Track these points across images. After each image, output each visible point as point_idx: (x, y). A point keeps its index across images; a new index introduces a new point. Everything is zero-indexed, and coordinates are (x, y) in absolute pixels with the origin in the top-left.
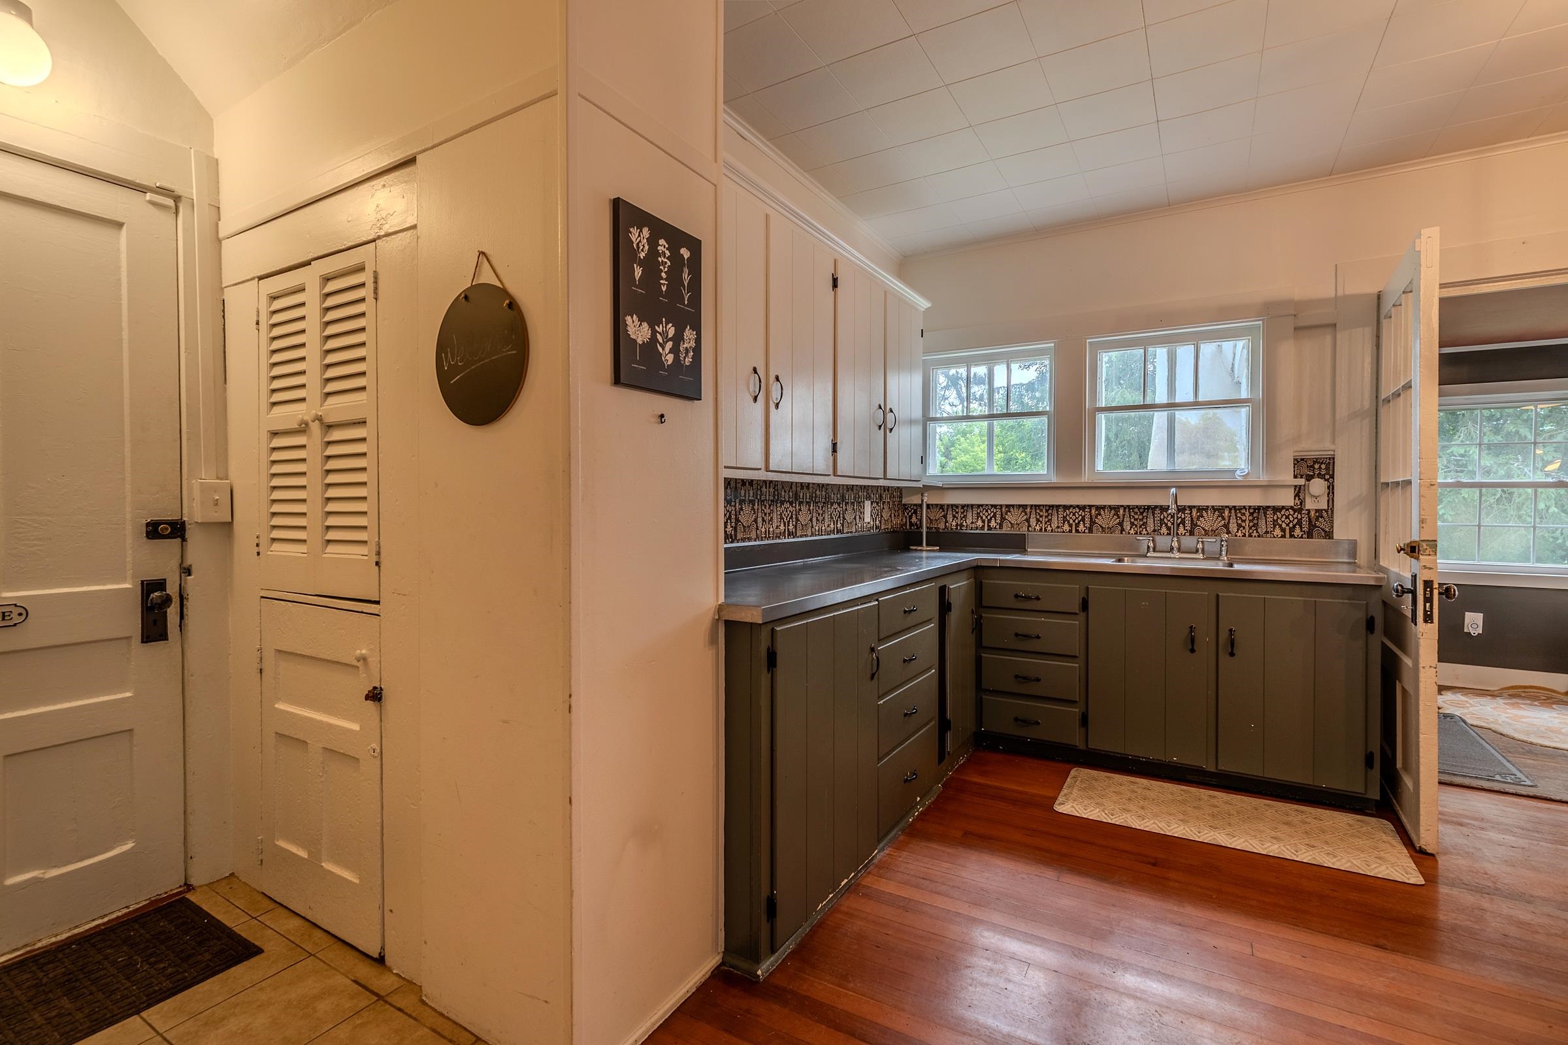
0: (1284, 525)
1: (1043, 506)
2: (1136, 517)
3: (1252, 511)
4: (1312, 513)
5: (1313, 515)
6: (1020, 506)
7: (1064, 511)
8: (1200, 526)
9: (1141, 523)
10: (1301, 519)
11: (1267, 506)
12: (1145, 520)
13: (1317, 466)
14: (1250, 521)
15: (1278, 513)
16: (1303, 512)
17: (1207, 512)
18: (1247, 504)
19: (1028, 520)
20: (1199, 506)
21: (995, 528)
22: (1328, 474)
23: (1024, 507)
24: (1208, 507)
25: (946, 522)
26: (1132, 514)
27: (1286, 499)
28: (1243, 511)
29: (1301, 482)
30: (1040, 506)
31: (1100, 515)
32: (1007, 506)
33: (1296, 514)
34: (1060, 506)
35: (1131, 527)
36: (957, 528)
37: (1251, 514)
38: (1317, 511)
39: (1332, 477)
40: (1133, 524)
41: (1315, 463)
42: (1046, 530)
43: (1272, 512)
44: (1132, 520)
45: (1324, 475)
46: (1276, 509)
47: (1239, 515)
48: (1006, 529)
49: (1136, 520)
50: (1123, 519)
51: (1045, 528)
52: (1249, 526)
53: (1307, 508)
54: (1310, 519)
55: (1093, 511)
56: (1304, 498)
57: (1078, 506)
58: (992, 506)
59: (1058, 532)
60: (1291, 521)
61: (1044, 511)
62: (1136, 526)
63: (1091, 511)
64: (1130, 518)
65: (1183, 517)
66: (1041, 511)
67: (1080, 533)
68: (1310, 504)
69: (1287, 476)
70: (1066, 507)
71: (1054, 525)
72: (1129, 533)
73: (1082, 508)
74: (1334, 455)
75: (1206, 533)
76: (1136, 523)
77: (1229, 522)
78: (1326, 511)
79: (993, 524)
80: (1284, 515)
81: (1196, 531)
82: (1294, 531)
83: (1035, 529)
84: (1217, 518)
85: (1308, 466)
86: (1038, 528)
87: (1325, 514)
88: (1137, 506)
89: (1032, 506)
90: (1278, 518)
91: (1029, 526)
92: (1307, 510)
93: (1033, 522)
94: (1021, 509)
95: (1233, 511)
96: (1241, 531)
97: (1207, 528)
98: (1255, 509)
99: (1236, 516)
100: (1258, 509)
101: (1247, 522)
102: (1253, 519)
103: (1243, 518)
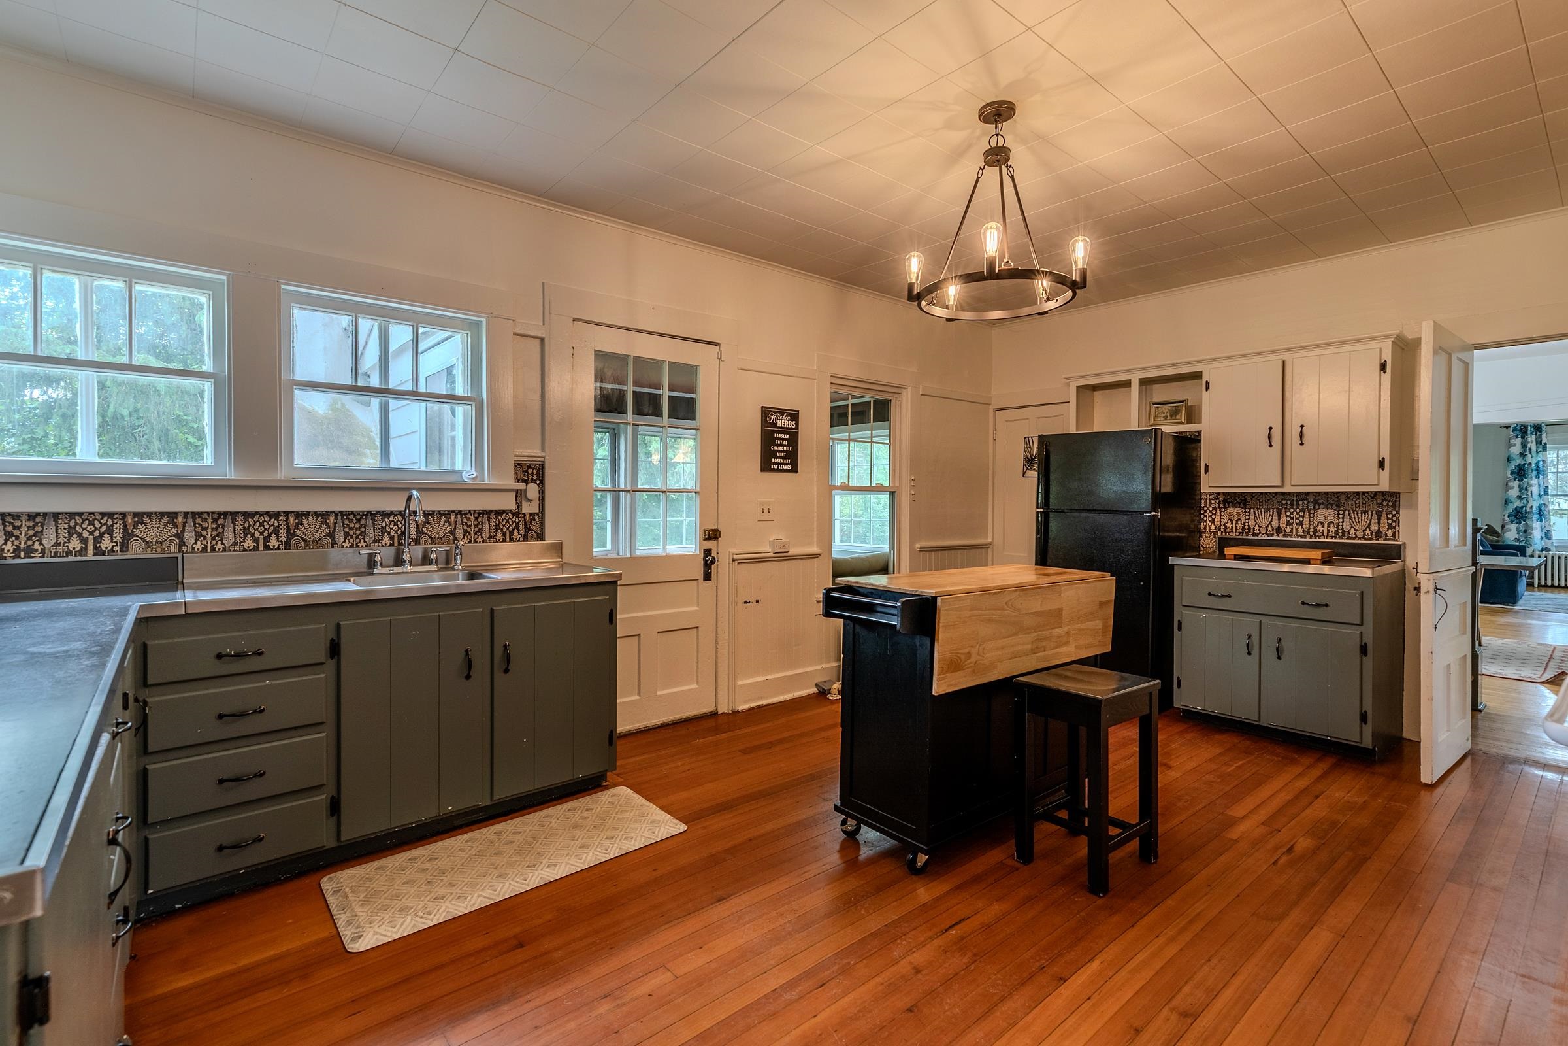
1: (208, 513)
2: (352, 525)
3: (476, 515)
4: (527, 516)
6: (162, 514)
7: (245, 520)
8: (426, 534)
9: (358, 532)
11: (490, 511)
12: (363, 529)
13: (530, 471)
14: (475, 525)
16: (520, 515)
17: (433, 517)
18: (472, 508)
19: (179, 536)
21: (112, 551)
22: (538, 479)
23: (172, 516)
24: (434, 511)
26: (346, 522)
27: (507, 503)
28: (469, 516)
29: (522, 486)
30: (202, 513)
31: (301, 524)
32: (136, 514)
34: (238, 512)
35: (345, 539)
37: (476, 519)
38: (531, 514)
39: (542, 482)
40: (347, 535)
41: (529, 467)
42: (213, 549)
43: (494, 516)
44: (347, 530)
45: (536, 480)
46: (498, 513)
47: (465, 520)
48: (134, 552)
49: (351, 529)
50: (335, 529)
51: (212, 546)
52: (474, 531)
53: (523, 512)
55: (291, 519)
56: (521, 502)
57: (267, 513)
58: (103, 514)
59: (234, 551)
61: (209, 520)
62: (352, 537)
63: (287, 519)
64: (344, 527)
66: (205, 520)
67: (272, 550)
68: (526, 508)
69: (510, 482)
70: (247, 515)
71: (228, 541)
72: (342, 547)
73: (275, 515)
74: (544, 462)
75: (433, 541)
76: (351, 533)
77: (455, 528)
78: (538, 514)
79: (106, 543)
81: (422, 540)
82: (513, 535)
83: (193, 548)
84: (444, 524)
85: (523, 471)
86: (198, 546)
87: (536, 517)
88: (352, 512)
89: (186, 514)
91: (182, 544)
92: (523, 514)
93: (189, 537)
95: (459, 516)
97: (432, 536)
98: (479, 513)
99: (462, 521)
100: (482, 513)
101: (473, 527)
102: (478, 524)
103: (469, 523)
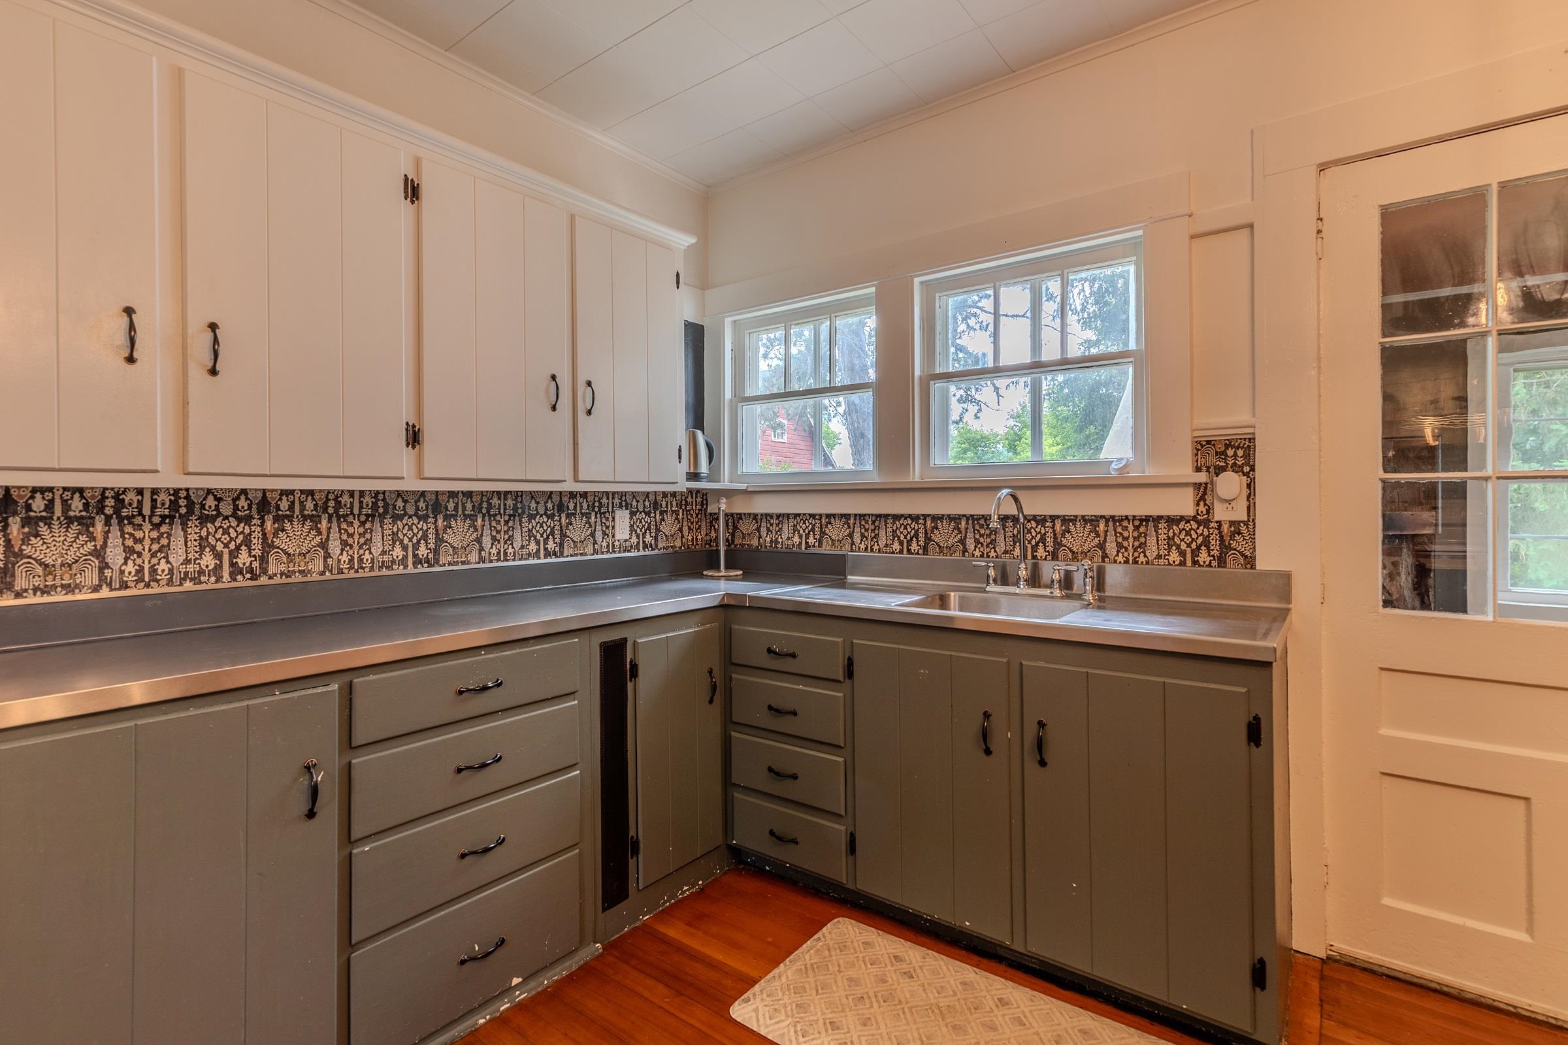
0: (1183, 546)
1: (869, 515)
2: (982, 531)
3: (1137, 523)
4: (1225, 527)
5: (1226, 531)
6: (842, 516)
7: (894, 523)
8: (1065, 546)
9: (989, 540)
10: (1208, 536)
11: (1158, 516)
12: (993, 537)
13: (1230, 452)
14: (1134, 538)
15: (1175, 527)
16: (1212, 525)
17: (1075, 525)
18: (1130, 512)
19: (851, 536)
20: (1064, 516)
21: (814, 546)
22: (1247, 464)
23: (847, 516)
24: (1076, 516)
25: (760, 537)
26: (977, 527)
27: (1183, 504)
28: (1125, 523)
29: (1202, 477)
30: (865, 515)
31: (937, 528)
32: (828, 516)
33: (1201, 528)
34: (889, 515)
35: (976, 547)
36: (771, 546)
37: (1137, 528)
38: (1232, 523)
39: (1253, 469)
40: (977, 542)
41: (1227, 446)
42: (872, 550)
43: (1165, 525)
44: (977, 536)
45: (1242, 466)
46: (1172, 521)
47: (1119, 529)
48: (826, 549)
49: (981, 536)
50: (965, 535)
51: (871, 547)
52: (1133, 546)
53: (1216, 519)
54: (1222, 537)
55: (928, 523)
56: (1213, 503)
58: (811, 515)
59: (886, 552)
60: (1193, 539)
61: (870, 522)
62: (982, 545)
63: (925, 523)
64: (974, 533)
65: (1043, 531)
66: (867, 522)
67: (913, 554)
68: (1221, 513)
69: (1185, 471)
70: (896, 517)
71: (882, 543)
72: (973, 555)
73: (915, 518)
74: (1254, 434)
75: (1075, 557)
76: (982, 540)
77: (1105, 541)
78: (1246, 524)
79: (811, 540)
80: (1184, 529)
81: (1061, 555)
82: (1198, 556)
83: (859, 548)
84: (1089, 534)
85: (1216, 452)
86: (863, 546)
87: (1243, 528)
88: (983, 516)
89: (856, 515)
90: (1174, 534)
91: (853, 544)
92: (1217, 522)
93: (857, 537)
94: (843, 519)
95: (1111, 524)
96: (1123, 553)
97: (1075, 550)
98: (1141, 520)
99: (1115, 530)
100: (1146, 519)
101: (1131, 540)
102: (1139, 536)
103: (1126, 534)
